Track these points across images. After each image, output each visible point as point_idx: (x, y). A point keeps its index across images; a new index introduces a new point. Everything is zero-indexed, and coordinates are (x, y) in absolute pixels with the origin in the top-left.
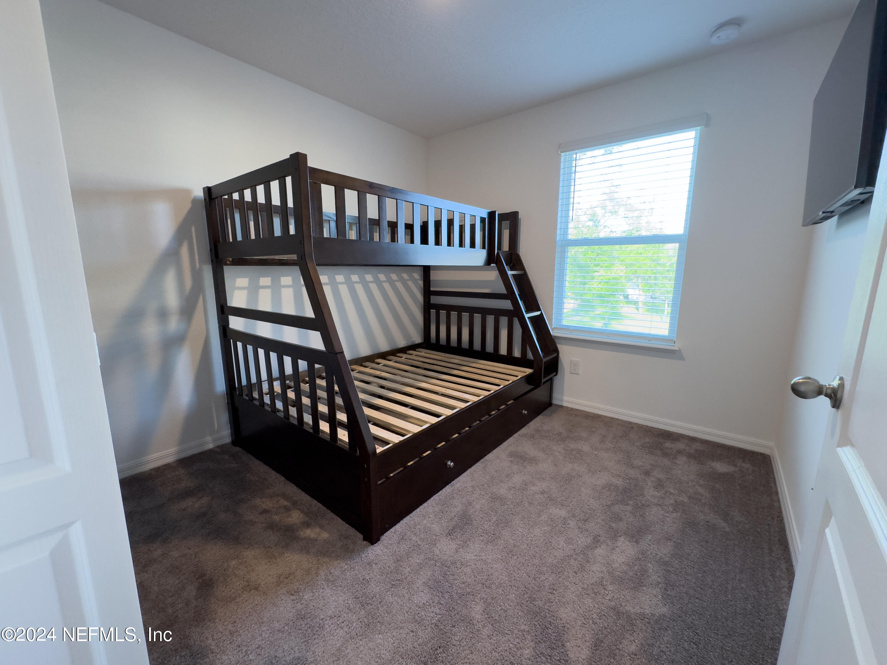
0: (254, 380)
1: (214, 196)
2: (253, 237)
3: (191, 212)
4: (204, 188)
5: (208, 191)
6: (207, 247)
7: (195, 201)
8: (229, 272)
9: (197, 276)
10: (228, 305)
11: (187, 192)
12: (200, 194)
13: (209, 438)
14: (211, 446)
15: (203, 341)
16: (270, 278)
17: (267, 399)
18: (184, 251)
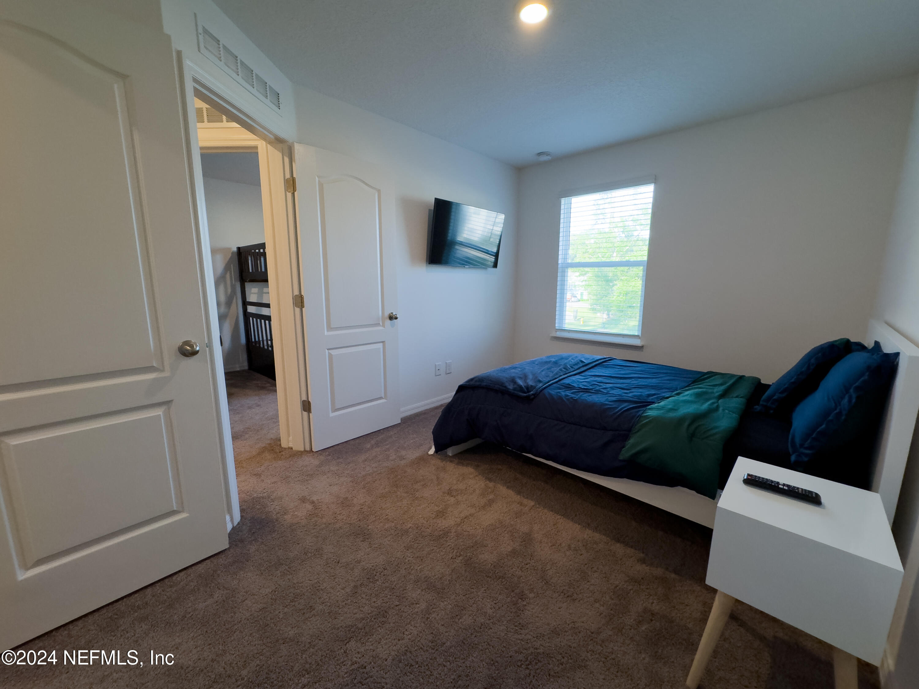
0: (257, 340)
1: (241, 251)
2: (259, 271)
3: (231, 258)
4: (237, 247)
5: (239, 248)
6: (238, 275)
7: (233, 253)
8: (248, 285)
9: (233, 287)
10: (247, 300)
11: (229, 249)
12: (235, 250)
13: (237, 366)
14: (238, 369)
15: (235, 318)
16: (257, 289)
17: (266, 347)
18: (228, 276)
